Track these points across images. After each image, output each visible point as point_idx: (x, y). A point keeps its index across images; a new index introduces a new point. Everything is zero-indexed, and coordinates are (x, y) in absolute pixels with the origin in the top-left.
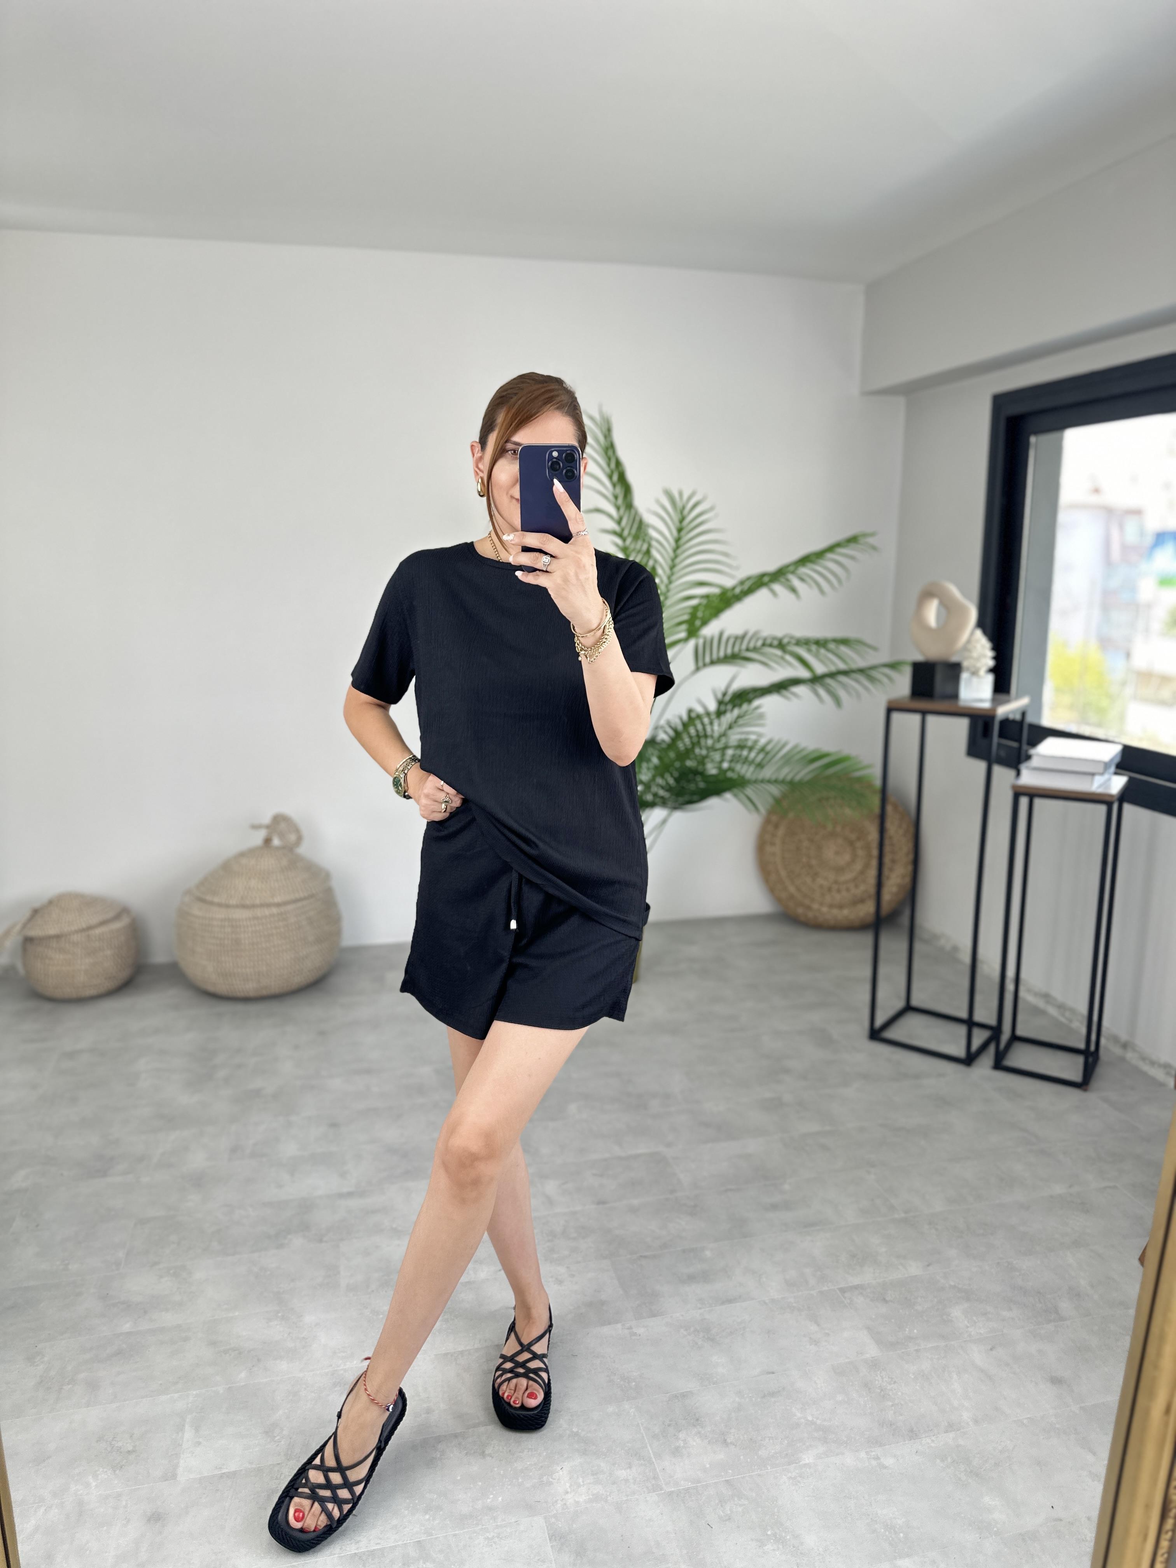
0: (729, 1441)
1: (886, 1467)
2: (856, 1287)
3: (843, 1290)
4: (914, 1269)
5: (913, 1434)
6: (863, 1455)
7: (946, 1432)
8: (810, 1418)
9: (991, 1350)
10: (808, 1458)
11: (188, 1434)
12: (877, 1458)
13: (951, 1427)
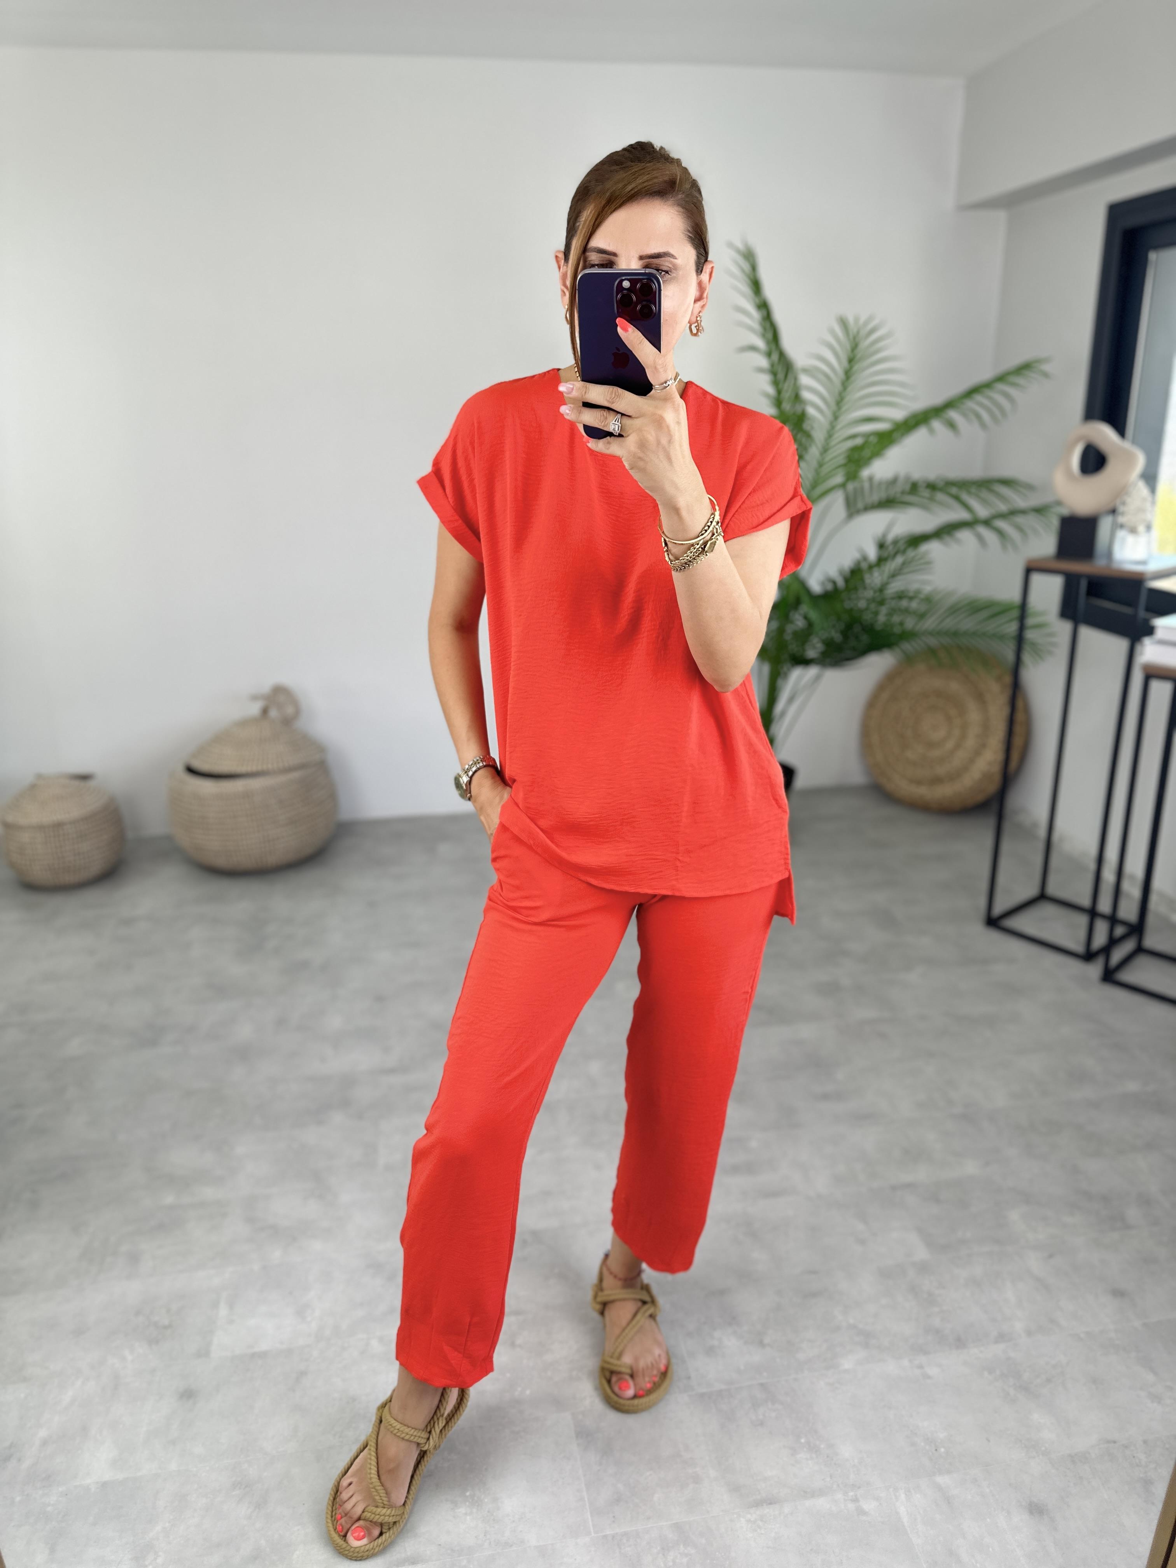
0: (767, 1340)
1: (929, 1377)
2: (909, 1186)
3: (894, 1188)
4: (971, 1168)
5: (960, 1343)
6: (905, 1362)
7: (996, 1342)
8: (851, 1321)
9: (1051, 1256)
10: (847, 1364)
11: (223, 1311)
12: (921, 1367)
13: (1002, 1337)
